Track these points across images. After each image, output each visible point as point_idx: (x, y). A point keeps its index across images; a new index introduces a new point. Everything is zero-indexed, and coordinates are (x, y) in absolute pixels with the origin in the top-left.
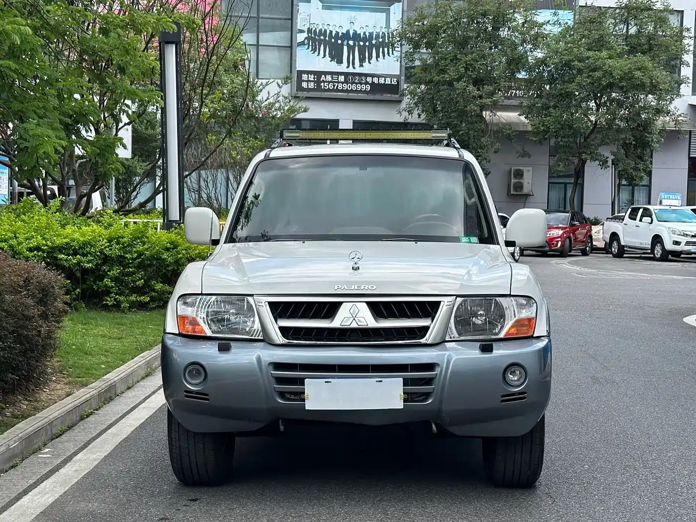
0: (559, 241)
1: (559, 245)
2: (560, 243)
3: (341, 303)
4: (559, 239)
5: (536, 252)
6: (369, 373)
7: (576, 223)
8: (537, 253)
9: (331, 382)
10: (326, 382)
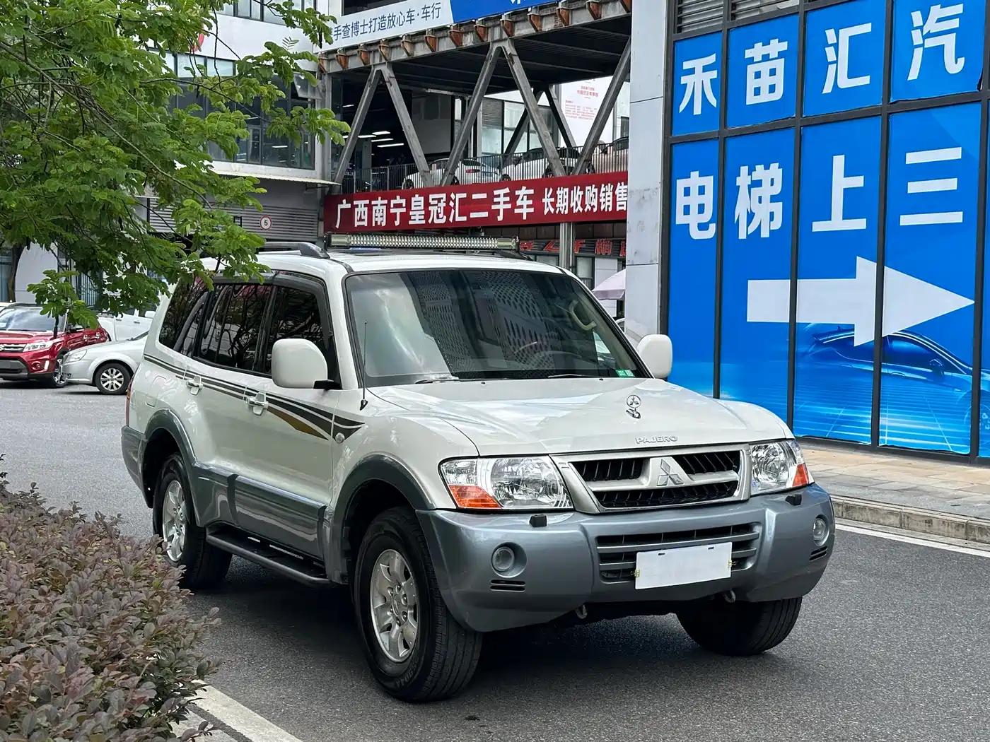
0: (46, 359)
1: (46, 367)
2: (47, 363)
3: (648, 458)
4: (48, 357)
5: (4, 379)
6: (693, 539)
7: (78, 327)
8: (6, 381)
9: (664, 554)
10: (660, 554)
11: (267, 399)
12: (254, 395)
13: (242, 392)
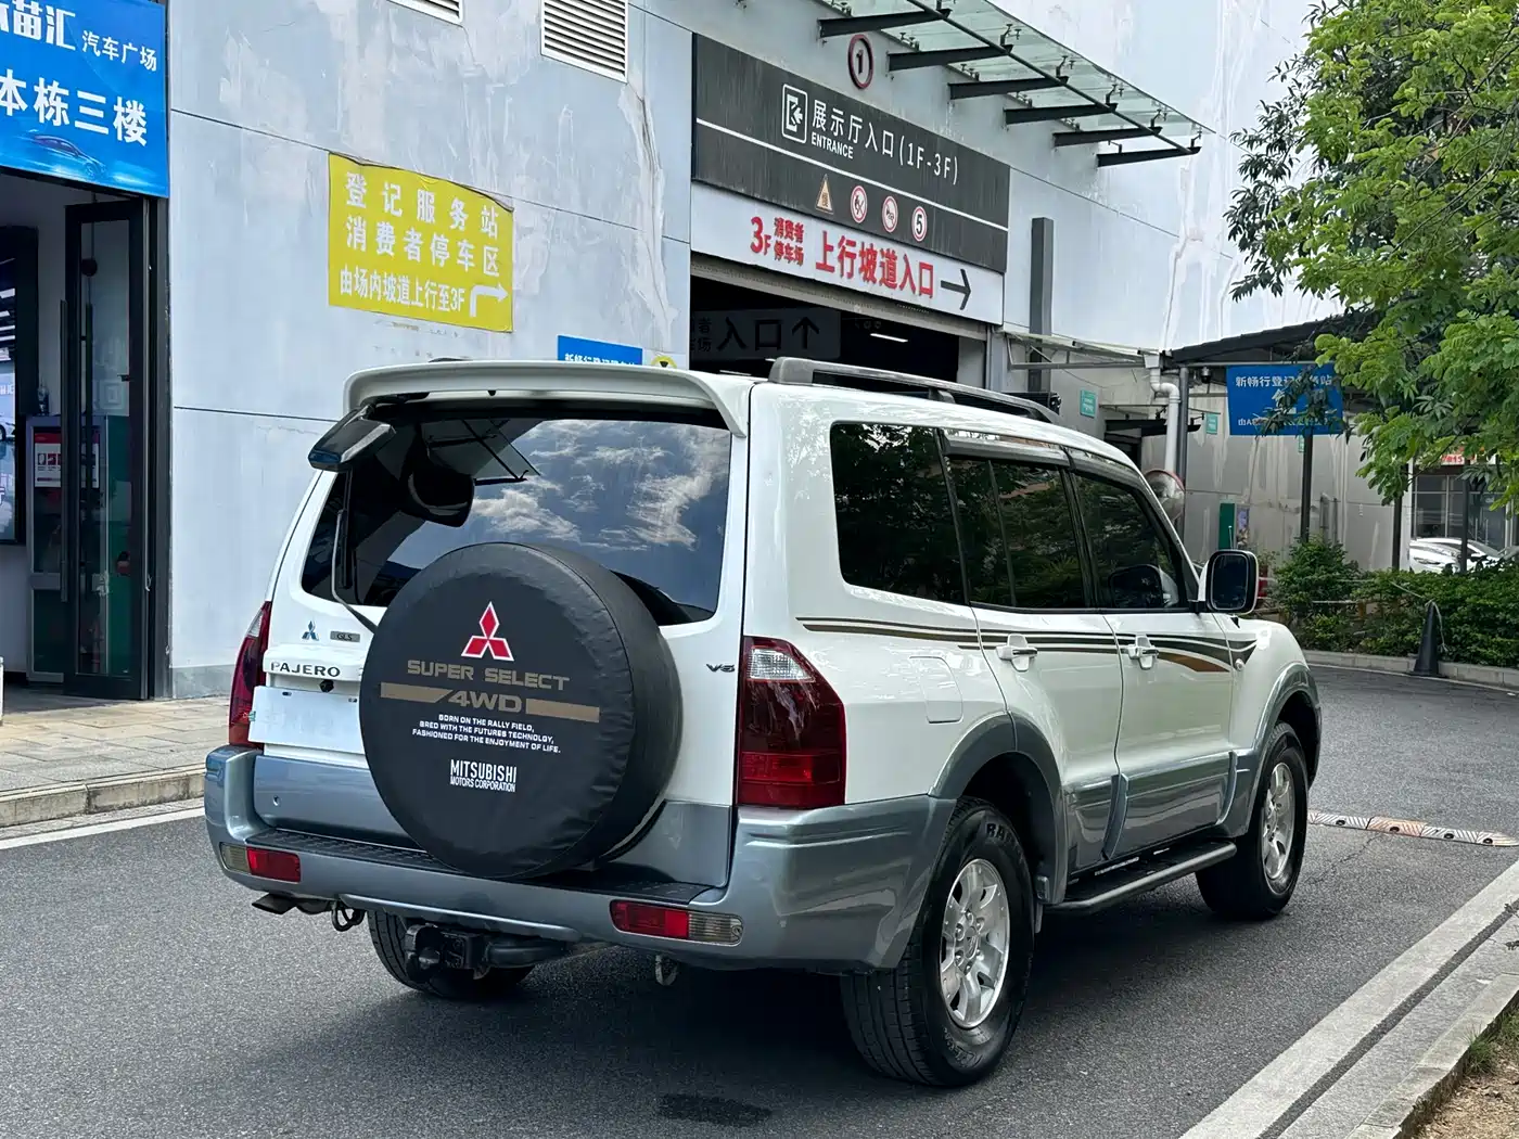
11: (1152, 642)
12: (1133, 642)
13: (1112, 642)
